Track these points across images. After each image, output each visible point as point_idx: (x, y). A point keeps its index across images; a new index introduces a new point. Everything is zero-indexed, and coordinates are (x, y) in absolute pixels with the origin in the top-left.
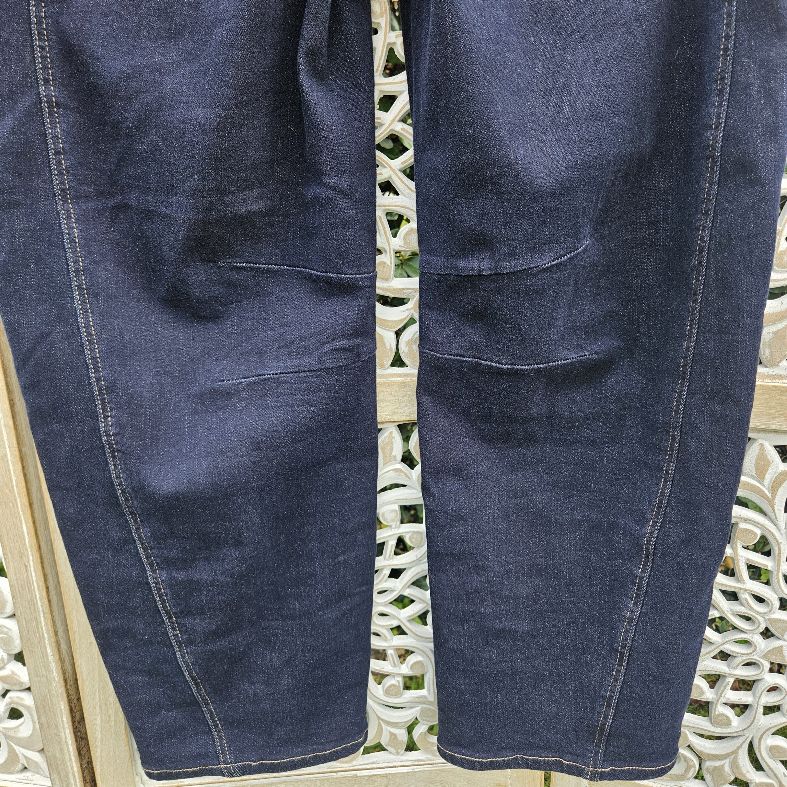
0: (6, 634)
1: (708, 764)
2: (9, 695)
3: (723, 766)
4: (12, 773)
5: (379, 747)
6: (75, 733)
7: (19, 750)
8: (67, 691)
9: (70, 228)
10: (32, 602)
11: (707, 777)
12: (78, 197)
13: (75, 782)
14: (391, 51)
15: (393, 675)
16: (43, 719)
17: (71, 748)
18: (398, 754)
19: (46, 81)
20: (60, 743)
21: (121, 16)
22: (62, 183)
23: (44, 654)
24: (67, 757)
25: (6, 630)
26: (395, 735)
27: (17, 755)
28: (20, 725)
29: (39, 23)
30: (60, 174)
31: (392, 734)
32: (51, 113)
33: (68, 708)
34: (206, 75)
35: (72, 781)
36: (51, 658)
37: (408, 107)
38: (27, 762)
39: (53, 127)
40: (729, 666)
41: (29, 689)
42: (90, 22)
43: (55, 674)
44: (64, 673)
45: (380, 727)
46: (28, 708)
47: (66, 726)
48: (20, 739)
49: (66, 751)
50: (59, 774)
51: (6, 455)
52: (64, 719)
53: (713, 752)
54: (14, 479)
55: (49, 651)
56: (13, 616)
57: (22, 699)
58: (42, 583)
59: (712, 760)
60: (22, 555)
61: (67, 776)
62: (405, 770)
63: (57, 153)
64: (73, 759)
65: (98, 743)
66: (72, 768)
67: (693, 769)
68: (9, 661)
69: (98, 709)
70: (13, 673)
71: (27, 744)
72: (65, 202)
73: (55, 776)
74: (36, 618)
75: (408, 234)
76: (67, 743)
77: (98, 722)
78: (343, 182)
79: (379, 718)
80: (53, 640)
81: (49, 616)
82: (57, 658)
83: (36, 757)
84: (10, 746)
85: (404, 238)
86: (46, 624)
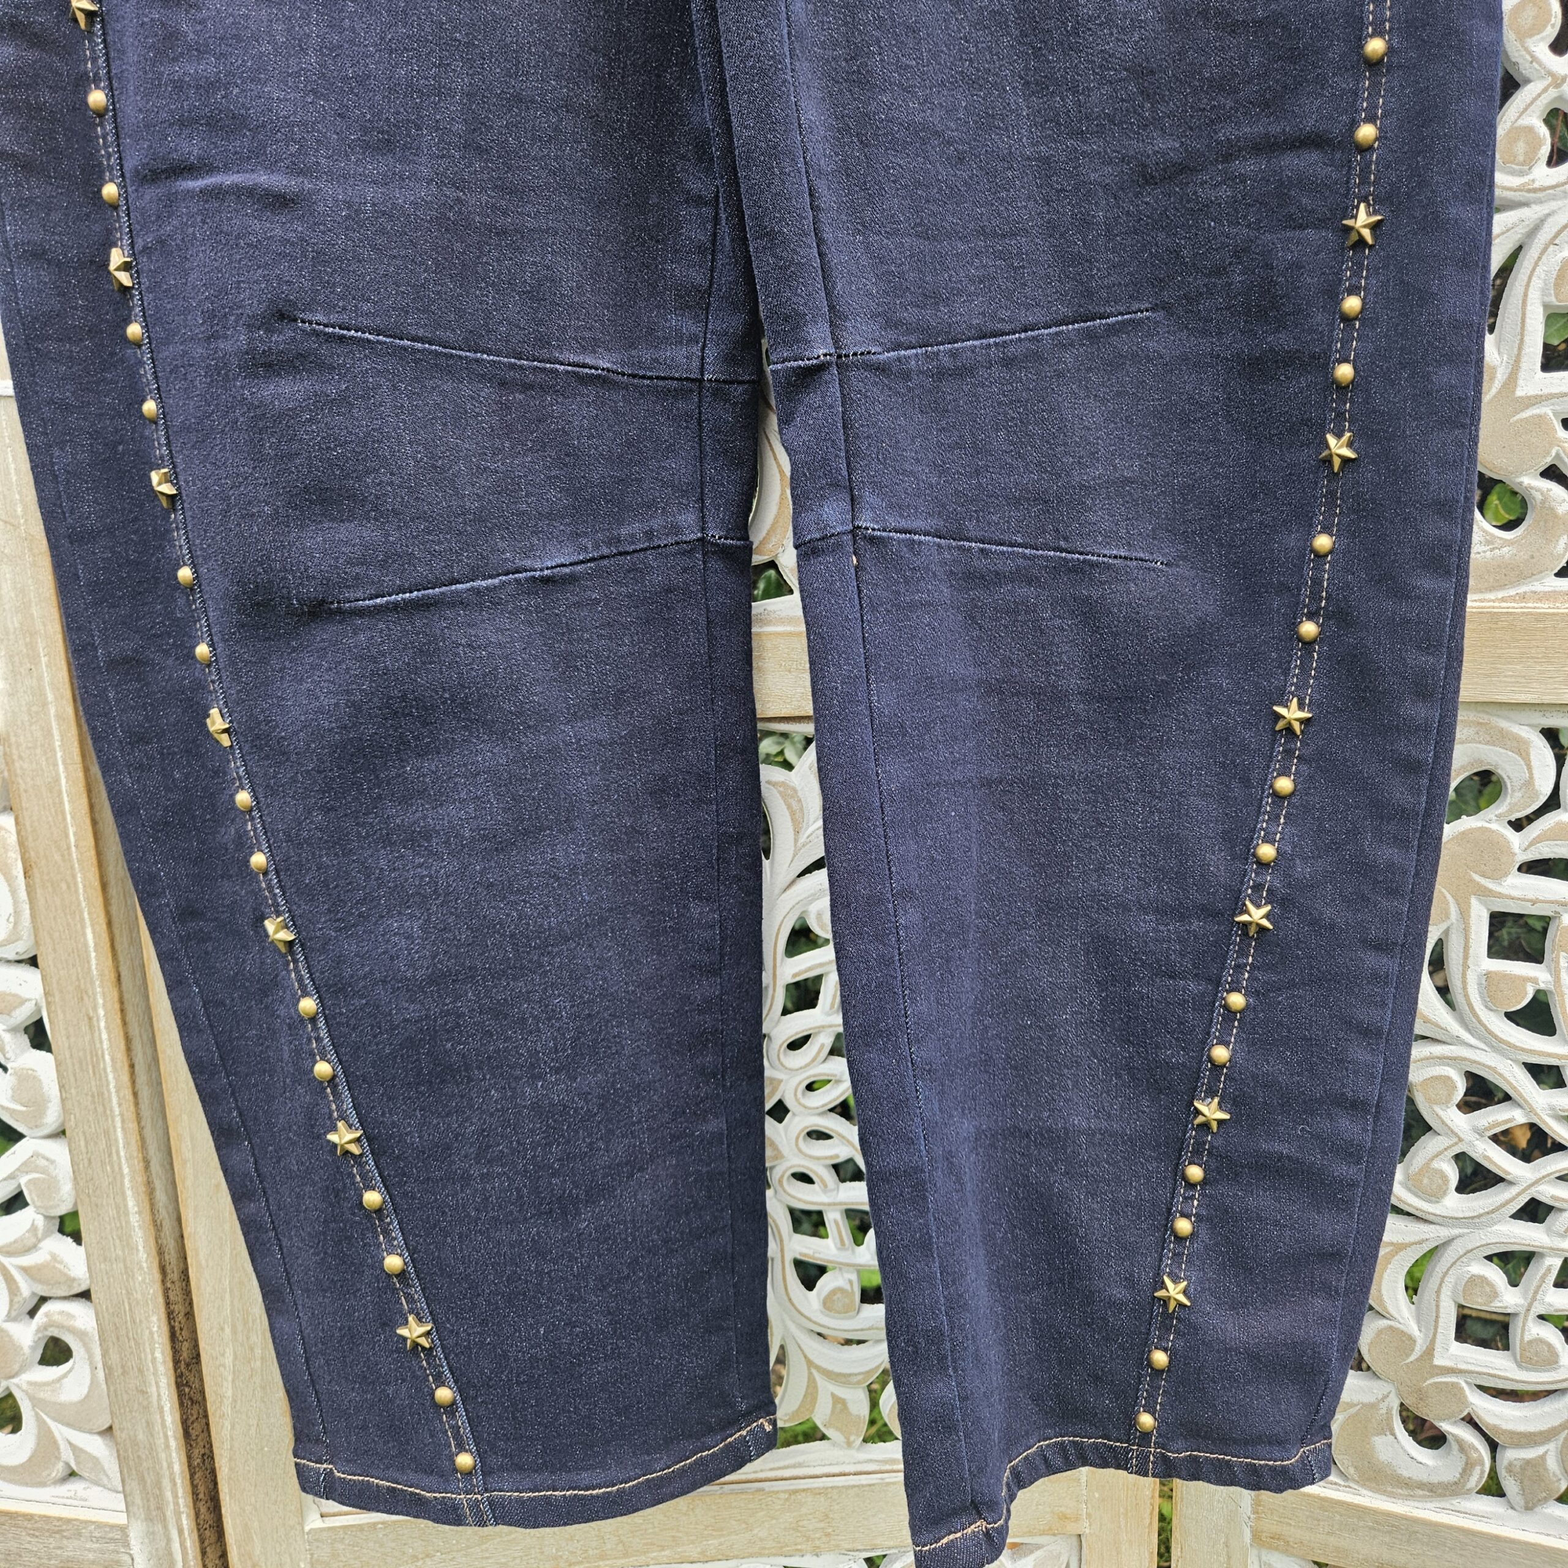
0: (44, 1171)
1: (1509, 1455)
2: (45, 1308)
3: (1543, 1457)
4: (43, 1484)
5: (811, 1434)
6: (178, 1385)
7: (60, 1431)
8: (166, 1292)
10: (100, 1097)
11: (1509, 1484)
13: (176, 1496)
15: (842, 1266)
16: (114, 1357)
17: (169, 1419)
18: (849, 1444)
20: (147, 1408)
23: (122, 1211)
24: (160, 1442)
25: (42, 1163)
26: (843, 1402)
27: (55, 1442)
28: (65, 1376)
31: (837, 1400)
33: (165, 1329)
35: (169, 1495)
36: (134, 1219)
38: (76, 1457)
40: (1549, 1232)
41: (85, 1295)
43: (142, 1255)
44: (161, 1252)
45: (812, 1384)
46: (82, 1335)
47: (161, 1369)
48: (62, 1405)
49: (158, 1427)
50: (142, 1480)
51: (57, 780)
52: (158, 1355)
53: (1521, 1428)
54: (71, 831)
55: (131, 1202)
56: (61, 1133)
57: (70, 1316)
58: (121, 1055)
59: (1518, 1446)
60: (82, 994)
61: (158, 1484)
62: (864, 1480)
64: (173, 1443)
65: (227, 1408)
66: (170, 1466)
67: (1478, 1469)
68: (47, 1234)
69: (228, 1330)
70: (54, 1257)
71: (74, 1418)
73: (134, 1485)
74: (107, 1133)
76: (161, 1409)
77: (229, 1360)
79: (810, 1363)
80: (140, 1179)
81: (133, 1126)
82: (147, 1217)
83: (96, 1446)
84: (41, 1423)
86: (127, 1144)
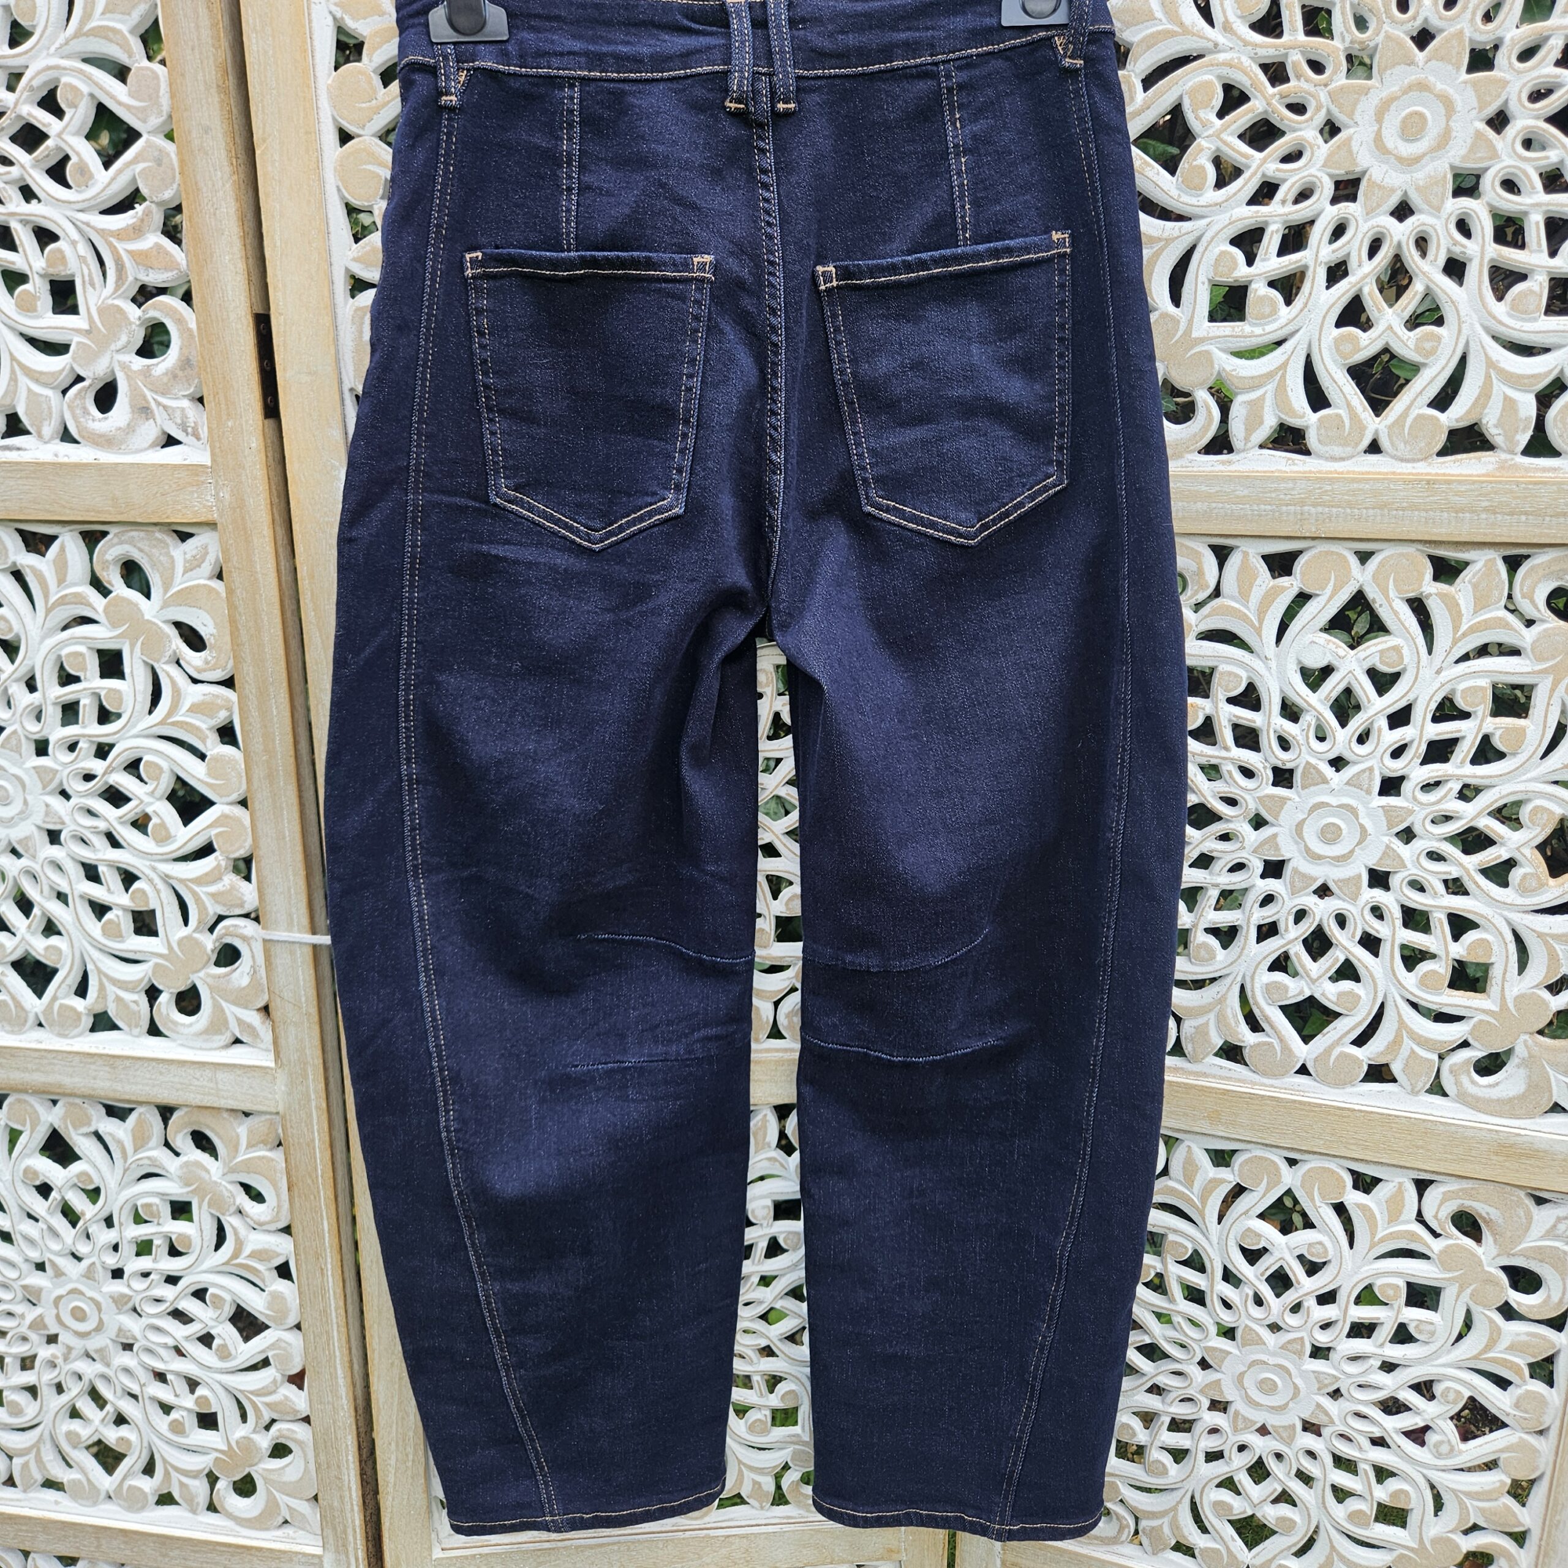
0: (285, 1349)
1: (1143, 1524)
2: (275, 1428)
3: (1161, 1526)
4: (267, 1529)
5: (738, 1500)
6: (362, 1475)
7: (282, 1499)
8: (357, 1421)
9: (421, 905)
10: (325, 1312)
11: (1145, 1541)
12: (429, 870)
13: (355, 1539)
14: (777, 716)
15: (760, 1408)
16: (322, 1457)
17: (354, 1495)
18: (762, 1508)
19: (409, 760)
20: (341, 1488)
21: (494, 700)
22: (415, 858)
23: (333, 1376)
24: (348, 1507)
25: (283, 1345)
26: (759, 1484)
27: (278, 1505)
28: (286, 1465)
29: (407, 705)
30: (414, 850)
31: (755, 1483)
32: (411, 790)
33: (356, 1443)
34: (584, 767)
35: (351, 1538)
36: (341, 1381)
37: (794, 773)
38: (291, 1515)
39: (412, 803)
40: (1163, 1402)
41: (307, 1420)
42: (461, 706)
43: (345, 1401)
44: (355, 1400)
45: (740, 1472)
46: (300, 1443)
47: (352, 1466)
48: (284, 1483)
49: (347, 1499)
50: (334, 1529)
51: (313, 1140)
52: (350, 1458)
53: (1149, 1509)
54: (319, 1167)
55: (339, 1372)
56: (298, 1327)
57: (293, 1431)
58: (340, 1291)
59: (1148, 1518)
60: (318, 1256)
61: (345, 1532)
62: (770, 1529)
63: (413, 829)
64: (356, 1508)
65: (390, 1489)
66: (353, 1521)
67: (1126, 1531)
68: (282, 1383)
69: (393, 1445)
70: (286, 1398)
71: (291, 1490)
72: (416, 877)
73: (329, 1532)
74: (327, 1332)
75: (791, 899)
76: (350, 1489)
77: (393, 1462)
78: (723, 869)
79: (740, 1462)
80: (346, 1359)
81: (344, 1330)
82: (349, 1380)
83: (304, 1507)
84: (269, 1492)
85: (787, 904)
86: (340, 1339)
